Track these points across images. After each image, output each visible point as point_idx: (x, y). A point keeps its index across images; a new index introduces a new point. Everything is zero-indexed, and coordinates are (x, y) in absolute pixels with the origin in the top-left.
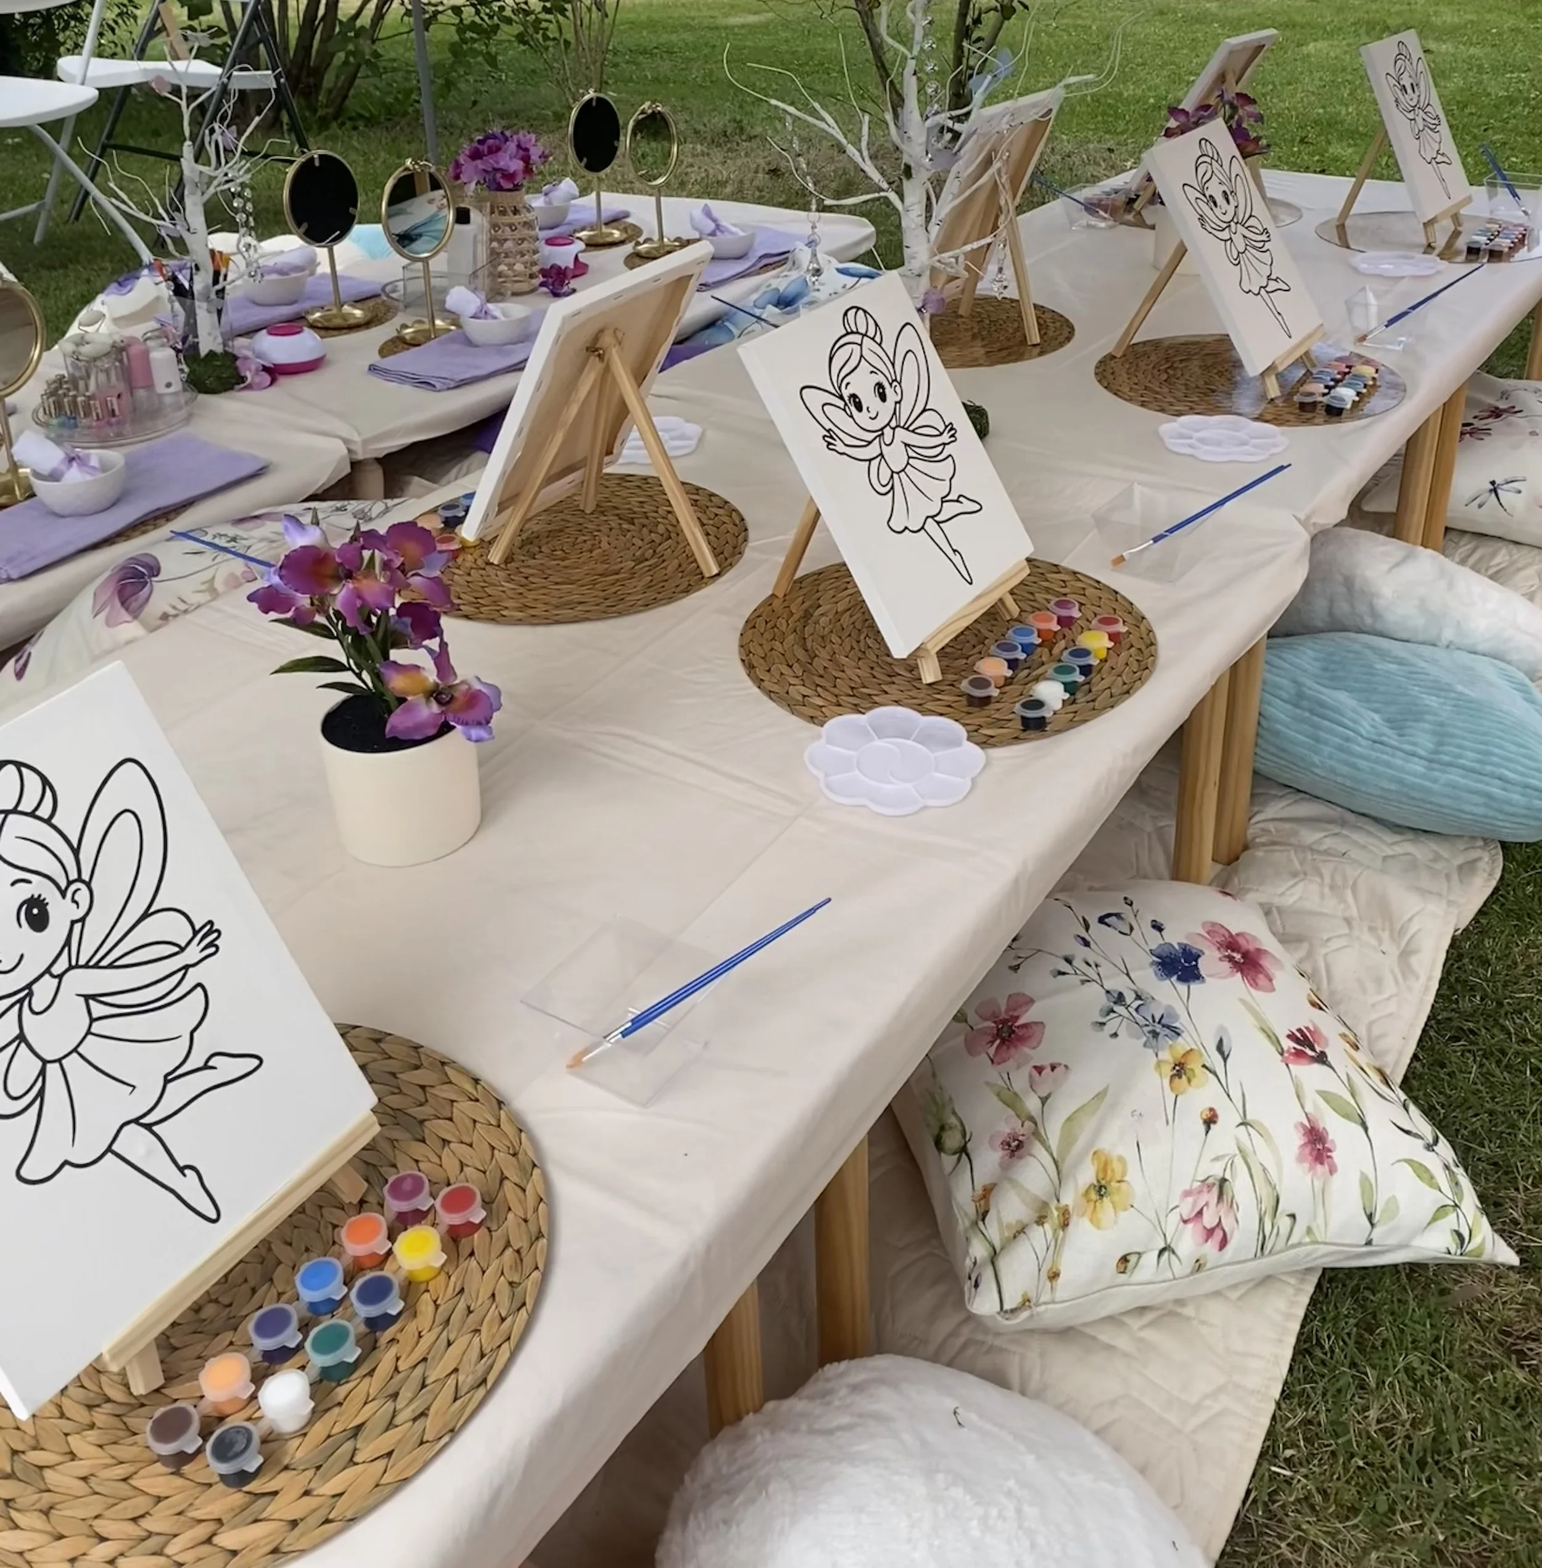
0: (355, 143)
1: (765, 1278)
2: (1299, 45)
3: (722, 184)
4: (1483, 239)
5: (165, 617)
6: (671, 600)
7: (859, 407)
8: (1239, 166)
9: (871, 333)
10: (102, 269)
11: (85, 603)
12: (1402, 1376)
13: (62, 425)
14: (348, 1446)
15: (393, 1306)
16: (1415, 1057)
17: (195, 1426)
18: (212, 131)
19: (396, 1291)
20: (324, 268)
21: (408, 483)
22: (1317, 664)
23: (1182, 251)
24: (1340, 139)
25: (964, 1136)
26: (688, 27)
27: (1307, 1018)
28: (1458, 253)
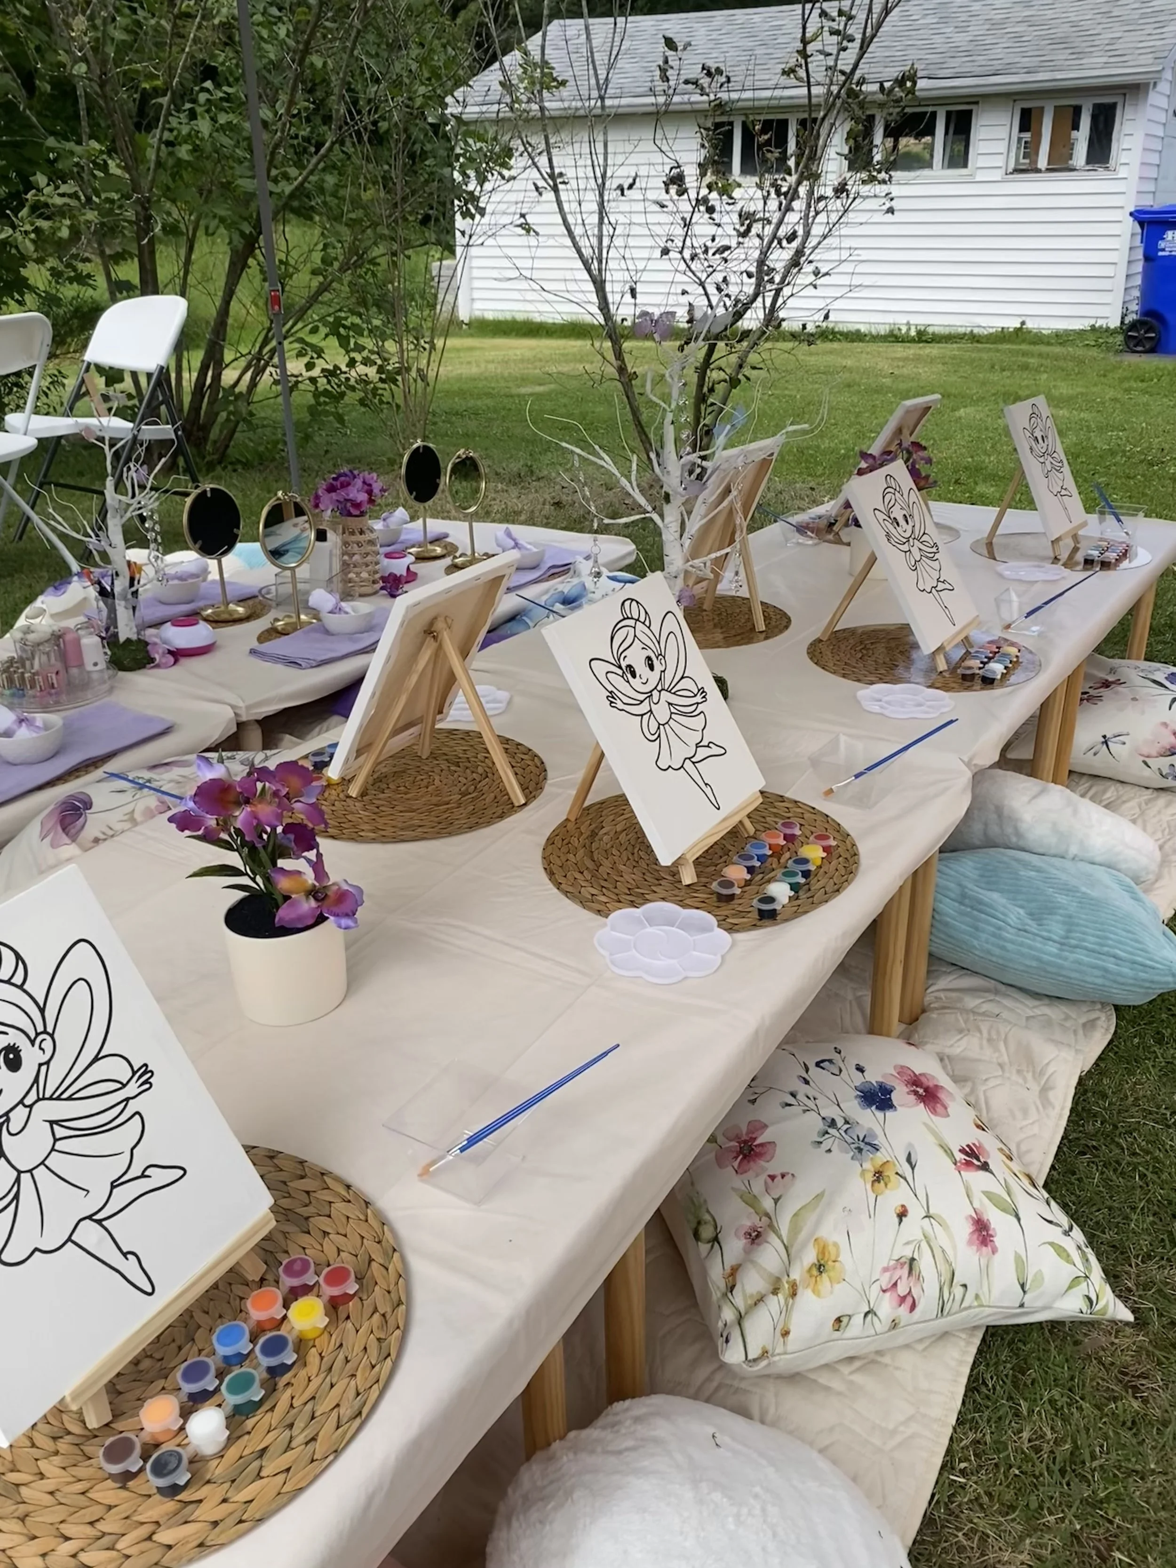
0: (235, 482)
1: (567, 1337)
2: (953, 410)
3: (518, 513)
4: (1096, 553)
5: (97, 841)
6: (489, 823)
7: (634, 675)
8: (915, 496)
9: (642, 619)
10: (41, 577)
11: (34, 829)
12: (1047, 1406)
13: (13, 695)
14: (256, 1464)
15: (289, 1358)
16: (1053, 1167)
17: (138, 1451)
18: (129, 469)
19: (290, 1346)
20: (214, 575)
21: (281, 740)
22: (977, 872)
23: (872, 560)
24: (985, 481)
25: (716, 1228)
26: (489, 395)
27: (973, 1136)
28: (1077, 564)
